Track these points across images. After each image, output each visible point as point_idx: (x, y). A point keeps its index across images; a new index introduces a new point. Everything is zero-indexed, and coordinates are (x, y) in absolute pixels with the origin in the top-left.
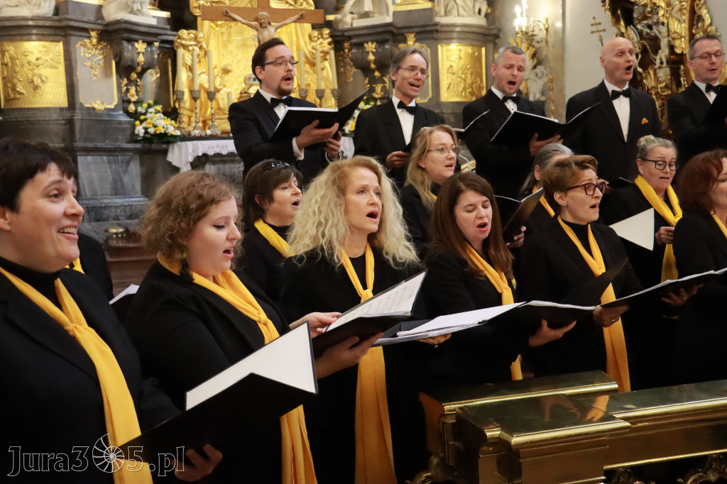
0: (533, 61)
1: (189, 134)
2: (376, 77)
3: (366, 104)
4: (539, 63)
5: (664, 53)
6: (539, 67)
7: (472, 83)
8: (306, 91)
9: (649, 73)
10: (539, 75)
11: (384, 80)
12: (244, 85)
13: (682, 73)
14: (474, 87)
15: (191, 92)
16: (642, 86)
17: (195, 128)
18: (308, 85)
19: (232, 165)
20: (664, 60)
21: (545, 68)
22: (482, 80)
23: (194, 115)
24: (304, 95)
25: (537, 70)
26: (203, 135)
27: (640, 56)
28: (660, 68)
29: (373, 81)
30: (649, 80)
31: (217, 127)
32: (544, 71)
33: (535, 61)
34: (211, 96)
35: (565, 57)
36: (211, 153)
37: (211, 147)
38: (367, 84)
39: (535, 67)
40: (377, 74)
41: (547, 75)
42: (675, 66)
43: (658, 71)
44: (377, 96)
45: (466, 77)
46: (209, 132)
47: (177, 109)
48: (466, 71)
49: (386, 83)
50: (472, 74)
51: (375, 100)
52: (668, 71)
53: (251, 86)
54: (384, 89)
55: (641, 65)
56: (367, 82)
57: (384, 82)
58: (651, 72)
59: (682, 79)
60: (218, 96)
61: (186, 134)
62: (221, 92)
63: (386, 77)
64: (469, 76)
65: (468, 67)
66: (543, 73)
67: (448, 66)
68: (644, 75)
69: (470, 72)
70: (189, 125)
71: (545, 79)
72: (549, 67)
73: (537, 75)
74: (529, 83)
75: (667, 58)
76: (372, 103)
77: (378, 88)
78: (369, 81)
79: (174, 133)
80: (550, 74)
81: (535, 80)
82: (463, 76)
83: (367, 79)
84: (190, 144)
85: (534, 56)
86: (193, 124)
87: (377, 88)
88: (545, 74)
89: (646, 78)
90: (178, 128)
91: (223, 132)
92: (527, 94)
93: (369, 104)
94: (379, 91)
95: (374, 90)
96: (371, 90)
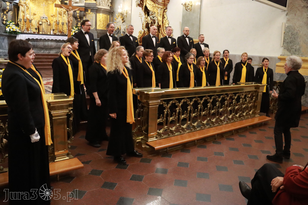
0: (122, 21)
1: (23, 32)
8: (59, 23)
12: (39, 19)
15: (24, 19)
17: (24, 30)
18: (59, 21)
19: (37, 42)
23: (24, 26)
24: (58, 24)
26: (28, 32)
27: (151, 24)
29: (78, 22)
31: (32, 31)
34: (30, 21)
35: (131, 21)
36: (31, 38)
37: (31, 37)
38: (76, 22)
39: (123, 23)
40: (79, 19)
46: (29, 32)
47: (19, 24)
50: (106, 22)
51: (78, 27)
53: (43, 19)
60: (32, 21)
61: (22, 32)
62: (33, 20)
65: (105, 20)
67: (99, 20)
70: (23, 29)
72: (127, 23)
79: (19, 31)
82: (103, 23)
84: (24, 35)
86: (24, 29)
87: (79, 24)
90: (20, 30)
91: (34, 32)
95: (78, 24)
96: (77, 24)
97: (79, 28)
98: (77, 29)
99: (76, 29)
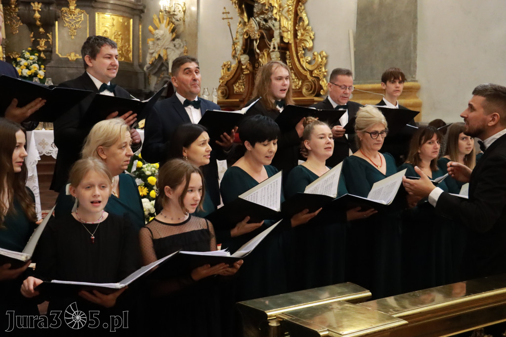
0: (173, 34)
2: (40, 32)
3: (31, 55)
4: (177, 37)
5: (276, 41)
6: (177, 40)
7: (122, 47)
9: (264, 54)
10: (177, 46)
11: (48, 36)
13: (288, 57)
14: (123, 50)
16: (258, 63)
20: (276, 46)
21: (182, 41)
22: (129, 45)
25: (175, 42)
27: (258, 41)
28: (273, 51)
29: (38, 36)
30: (264, 60)
32: (181, 43)
33: (174, 35)
35: (198, 35)
38: (32, 38)
39: (173, 40)
40: (42, 30)
41: (183, 47)
42: (283, 51)
43: (271, 53)
44: (41, 49)
45: (117, 41)
48: (117, 37)
49: (49, 38)
50: (122, 39)
51: (39, 52)
52: (278, 54)
54: (47, 43)
55: (258, 47)
56: (32, 36)
57: (47, 38)
58: (266, 54)
59: (288, 61)
63: (49, 33)
64: (120, 41)
65: (119, 33)
66: (180, 45)
67: (104, 31)
68: (261, 55)
69: (120, 38)
71: (182, 50)
72: (185, 41)
73: (175, 46)
74: (169, 51)
75: (278, 45)
76: (37, 54)
77: (43, 42)
78: (33, 35)
80: (186, 46)
81: (173, 50)
82: (115, 40)
83: (33, 33)
85: (173, 31)
87: (41, 42)
88: (182, 46)
89: (262, 58)
92: (166, 60)
93: (34, 55)
94: (43, 44)
95: (38, 44)
96: (36, 43)
97: (42, 55)
98: (34, 57)
99: (32, 57)
